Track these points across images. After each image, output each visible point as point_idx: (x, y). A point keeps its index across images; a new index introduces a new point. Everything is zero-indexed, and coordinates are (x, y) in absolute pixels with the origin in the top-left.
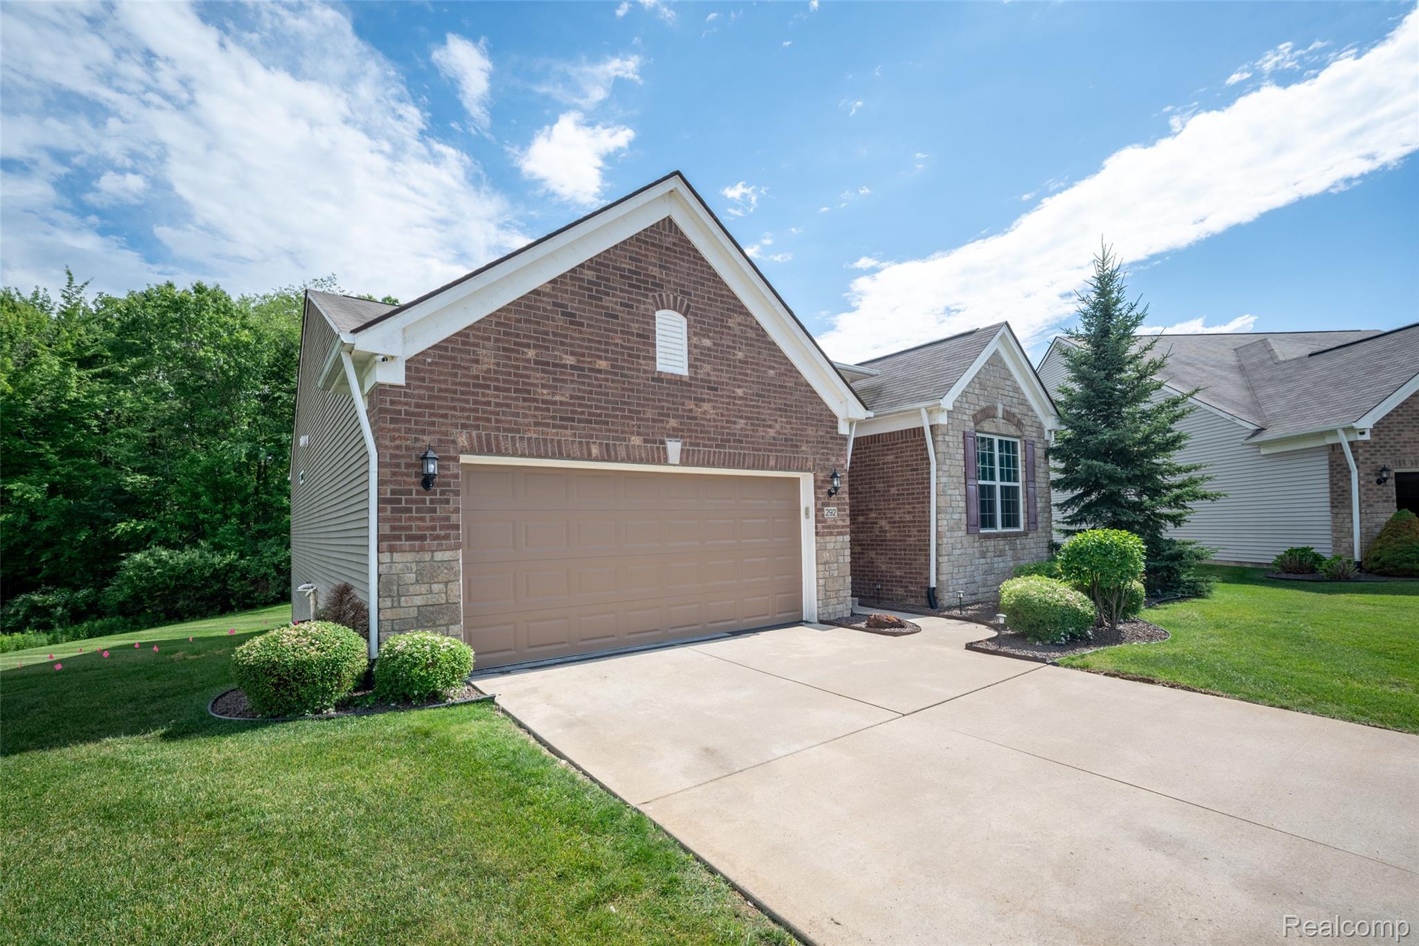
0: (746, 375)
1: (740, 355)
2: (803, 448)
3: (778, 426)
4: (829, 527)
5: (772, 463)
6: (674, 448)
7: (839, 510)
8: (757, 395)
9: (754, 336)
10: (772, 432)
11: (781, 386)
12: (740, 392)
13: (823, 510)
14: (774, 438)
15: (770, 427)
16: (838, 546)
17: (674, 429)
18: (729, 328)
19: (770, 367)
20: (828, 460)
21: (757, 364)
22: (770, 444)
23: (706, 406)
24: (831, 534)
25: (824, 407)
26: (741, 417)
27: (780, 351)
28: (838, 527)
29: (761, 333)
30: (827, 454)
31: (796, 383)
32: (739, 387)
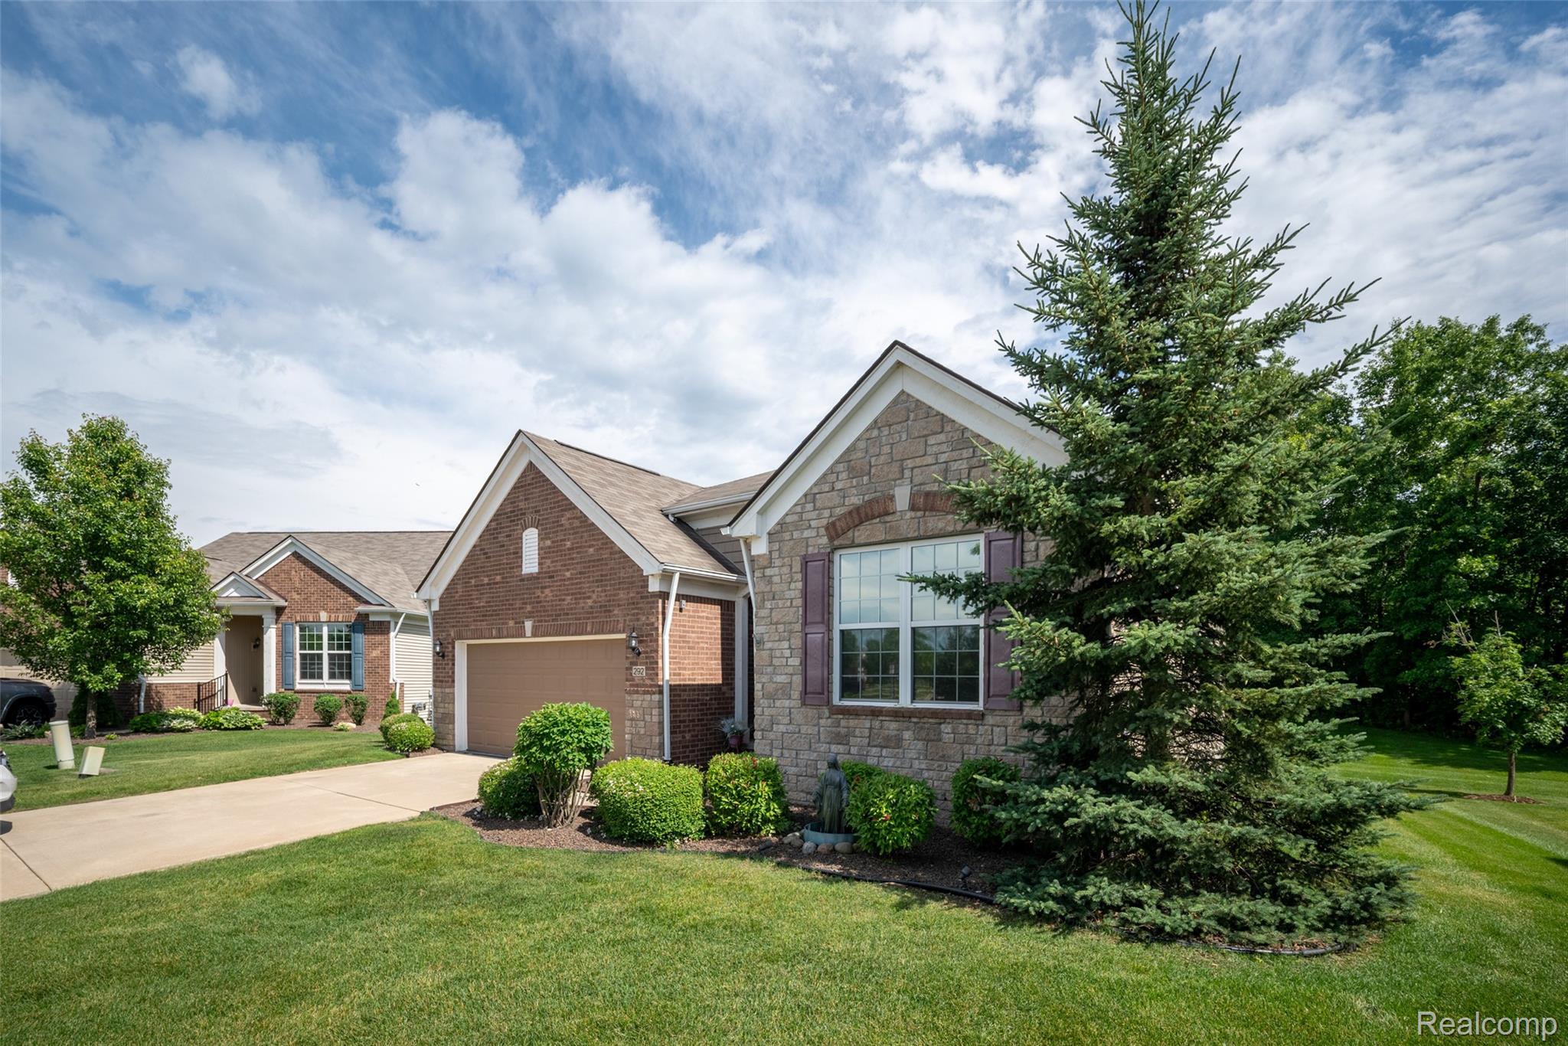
0: (573, 559)
1: (568, 544)
2: (616, 612)
3: (594, 596)
4: (637, 685)
5: (589, 629)
6: (528, 625)
7: (647, 669)
8: (580, 573)
9: (578, 524)
10: (590, 602)
11: (598, 560)
12: (568, 574)
13: (631, 669)
14: (591, 607)
15: (589, 598)
16: (645, 704)
17: (529, 612)
18: (562, 525)
19: (590, 547)
20: (638, 620)
21: (580, 547)
22: (588, 613)
23: (547, 591)
24: (637, 692)
25: (636, 568)
26: (568, 595)
27: (598, 529)
28: (646, 686)
29: (583, 518)
30: (638, 614)
31: (611, 553)
32: (568, 570)
